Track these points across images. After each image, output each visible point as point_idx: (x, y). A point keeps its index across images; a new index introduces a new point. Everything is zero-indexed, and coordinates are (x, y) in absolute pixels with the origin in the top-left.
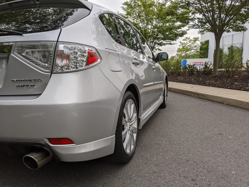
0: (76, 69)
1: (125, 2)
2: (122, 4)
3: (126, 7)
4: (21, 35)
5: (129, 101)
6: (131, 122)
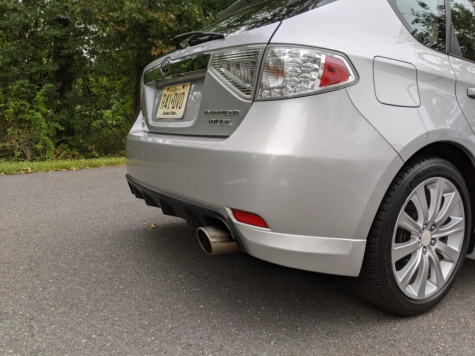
0: (295, 94)
4: (223, 37)
5: (435, 182)
6: (438, 232)
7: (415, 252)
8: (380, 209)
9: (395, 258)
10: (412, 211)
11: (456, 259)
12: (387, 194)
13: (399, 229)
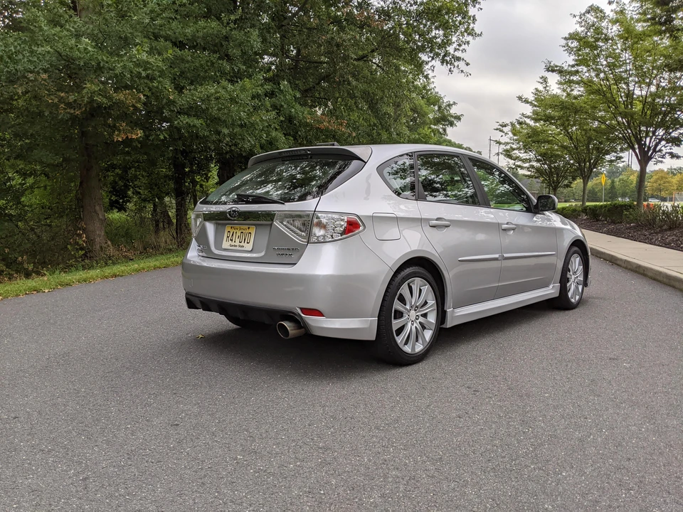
0: (332, 239)
1: (571, 32)
2: (563, 40)
3: (575, 44)
4: (283, 204)
5: (414, 281)
6: (419, 311)
7: (407, 324)
8: (384, 300)
9: (395, 328)
10: (402, 299)
11: (433, 327)
12: (386, 291)
13: (396, 311)
